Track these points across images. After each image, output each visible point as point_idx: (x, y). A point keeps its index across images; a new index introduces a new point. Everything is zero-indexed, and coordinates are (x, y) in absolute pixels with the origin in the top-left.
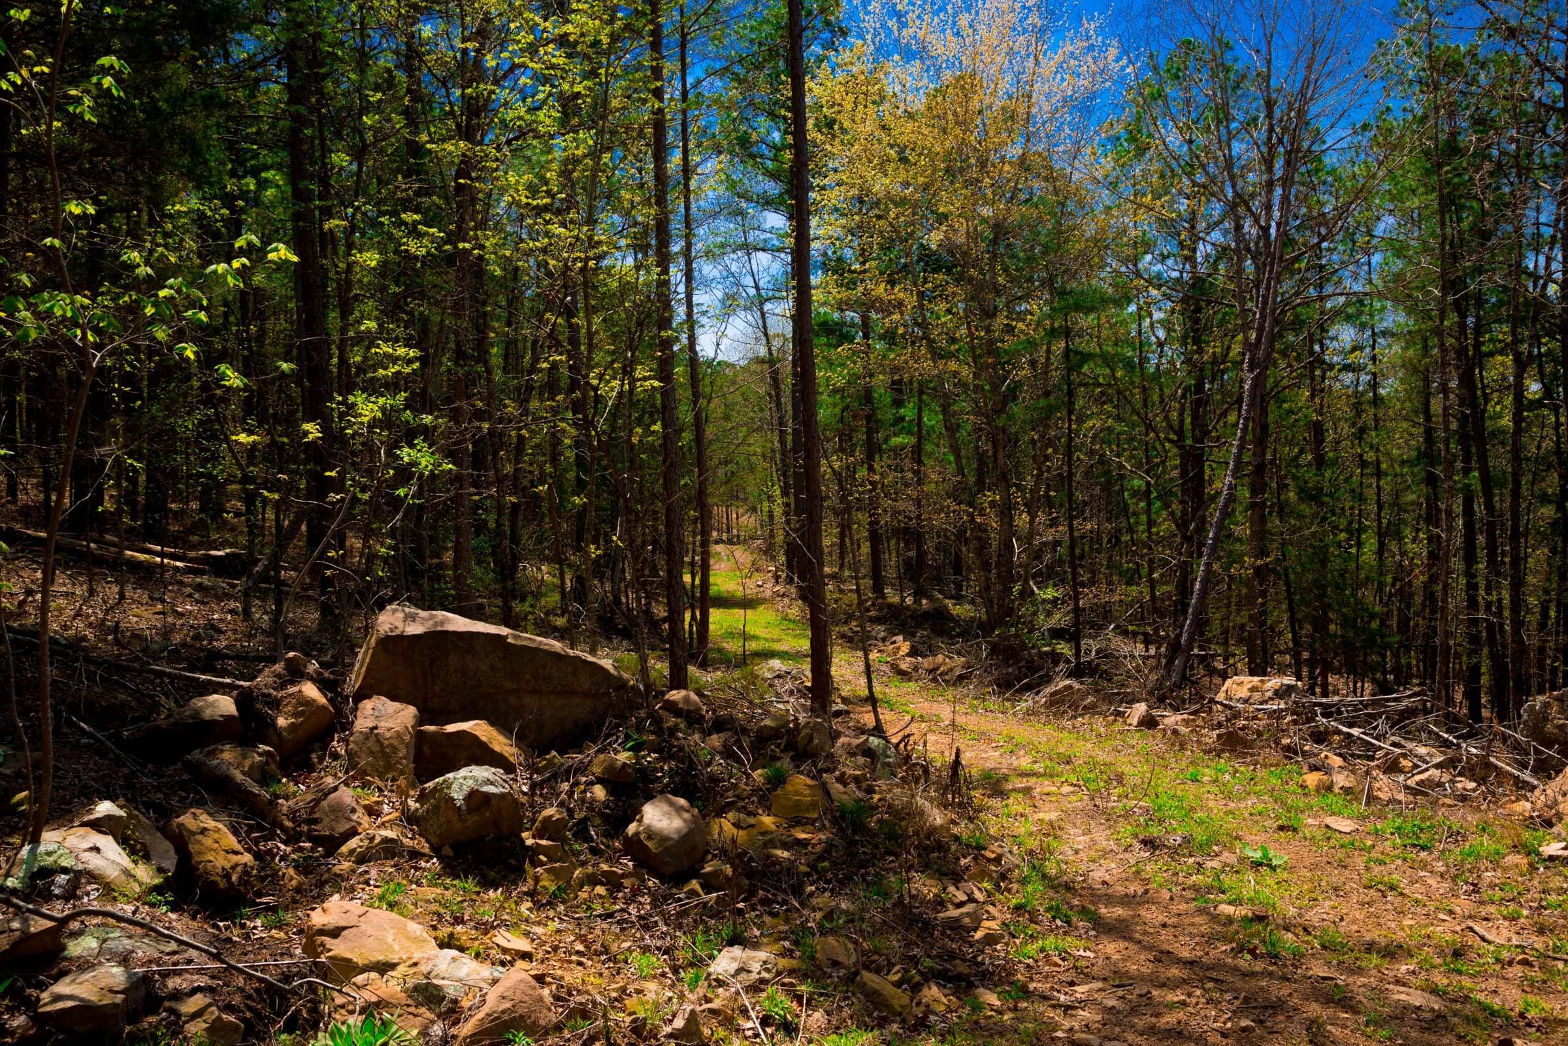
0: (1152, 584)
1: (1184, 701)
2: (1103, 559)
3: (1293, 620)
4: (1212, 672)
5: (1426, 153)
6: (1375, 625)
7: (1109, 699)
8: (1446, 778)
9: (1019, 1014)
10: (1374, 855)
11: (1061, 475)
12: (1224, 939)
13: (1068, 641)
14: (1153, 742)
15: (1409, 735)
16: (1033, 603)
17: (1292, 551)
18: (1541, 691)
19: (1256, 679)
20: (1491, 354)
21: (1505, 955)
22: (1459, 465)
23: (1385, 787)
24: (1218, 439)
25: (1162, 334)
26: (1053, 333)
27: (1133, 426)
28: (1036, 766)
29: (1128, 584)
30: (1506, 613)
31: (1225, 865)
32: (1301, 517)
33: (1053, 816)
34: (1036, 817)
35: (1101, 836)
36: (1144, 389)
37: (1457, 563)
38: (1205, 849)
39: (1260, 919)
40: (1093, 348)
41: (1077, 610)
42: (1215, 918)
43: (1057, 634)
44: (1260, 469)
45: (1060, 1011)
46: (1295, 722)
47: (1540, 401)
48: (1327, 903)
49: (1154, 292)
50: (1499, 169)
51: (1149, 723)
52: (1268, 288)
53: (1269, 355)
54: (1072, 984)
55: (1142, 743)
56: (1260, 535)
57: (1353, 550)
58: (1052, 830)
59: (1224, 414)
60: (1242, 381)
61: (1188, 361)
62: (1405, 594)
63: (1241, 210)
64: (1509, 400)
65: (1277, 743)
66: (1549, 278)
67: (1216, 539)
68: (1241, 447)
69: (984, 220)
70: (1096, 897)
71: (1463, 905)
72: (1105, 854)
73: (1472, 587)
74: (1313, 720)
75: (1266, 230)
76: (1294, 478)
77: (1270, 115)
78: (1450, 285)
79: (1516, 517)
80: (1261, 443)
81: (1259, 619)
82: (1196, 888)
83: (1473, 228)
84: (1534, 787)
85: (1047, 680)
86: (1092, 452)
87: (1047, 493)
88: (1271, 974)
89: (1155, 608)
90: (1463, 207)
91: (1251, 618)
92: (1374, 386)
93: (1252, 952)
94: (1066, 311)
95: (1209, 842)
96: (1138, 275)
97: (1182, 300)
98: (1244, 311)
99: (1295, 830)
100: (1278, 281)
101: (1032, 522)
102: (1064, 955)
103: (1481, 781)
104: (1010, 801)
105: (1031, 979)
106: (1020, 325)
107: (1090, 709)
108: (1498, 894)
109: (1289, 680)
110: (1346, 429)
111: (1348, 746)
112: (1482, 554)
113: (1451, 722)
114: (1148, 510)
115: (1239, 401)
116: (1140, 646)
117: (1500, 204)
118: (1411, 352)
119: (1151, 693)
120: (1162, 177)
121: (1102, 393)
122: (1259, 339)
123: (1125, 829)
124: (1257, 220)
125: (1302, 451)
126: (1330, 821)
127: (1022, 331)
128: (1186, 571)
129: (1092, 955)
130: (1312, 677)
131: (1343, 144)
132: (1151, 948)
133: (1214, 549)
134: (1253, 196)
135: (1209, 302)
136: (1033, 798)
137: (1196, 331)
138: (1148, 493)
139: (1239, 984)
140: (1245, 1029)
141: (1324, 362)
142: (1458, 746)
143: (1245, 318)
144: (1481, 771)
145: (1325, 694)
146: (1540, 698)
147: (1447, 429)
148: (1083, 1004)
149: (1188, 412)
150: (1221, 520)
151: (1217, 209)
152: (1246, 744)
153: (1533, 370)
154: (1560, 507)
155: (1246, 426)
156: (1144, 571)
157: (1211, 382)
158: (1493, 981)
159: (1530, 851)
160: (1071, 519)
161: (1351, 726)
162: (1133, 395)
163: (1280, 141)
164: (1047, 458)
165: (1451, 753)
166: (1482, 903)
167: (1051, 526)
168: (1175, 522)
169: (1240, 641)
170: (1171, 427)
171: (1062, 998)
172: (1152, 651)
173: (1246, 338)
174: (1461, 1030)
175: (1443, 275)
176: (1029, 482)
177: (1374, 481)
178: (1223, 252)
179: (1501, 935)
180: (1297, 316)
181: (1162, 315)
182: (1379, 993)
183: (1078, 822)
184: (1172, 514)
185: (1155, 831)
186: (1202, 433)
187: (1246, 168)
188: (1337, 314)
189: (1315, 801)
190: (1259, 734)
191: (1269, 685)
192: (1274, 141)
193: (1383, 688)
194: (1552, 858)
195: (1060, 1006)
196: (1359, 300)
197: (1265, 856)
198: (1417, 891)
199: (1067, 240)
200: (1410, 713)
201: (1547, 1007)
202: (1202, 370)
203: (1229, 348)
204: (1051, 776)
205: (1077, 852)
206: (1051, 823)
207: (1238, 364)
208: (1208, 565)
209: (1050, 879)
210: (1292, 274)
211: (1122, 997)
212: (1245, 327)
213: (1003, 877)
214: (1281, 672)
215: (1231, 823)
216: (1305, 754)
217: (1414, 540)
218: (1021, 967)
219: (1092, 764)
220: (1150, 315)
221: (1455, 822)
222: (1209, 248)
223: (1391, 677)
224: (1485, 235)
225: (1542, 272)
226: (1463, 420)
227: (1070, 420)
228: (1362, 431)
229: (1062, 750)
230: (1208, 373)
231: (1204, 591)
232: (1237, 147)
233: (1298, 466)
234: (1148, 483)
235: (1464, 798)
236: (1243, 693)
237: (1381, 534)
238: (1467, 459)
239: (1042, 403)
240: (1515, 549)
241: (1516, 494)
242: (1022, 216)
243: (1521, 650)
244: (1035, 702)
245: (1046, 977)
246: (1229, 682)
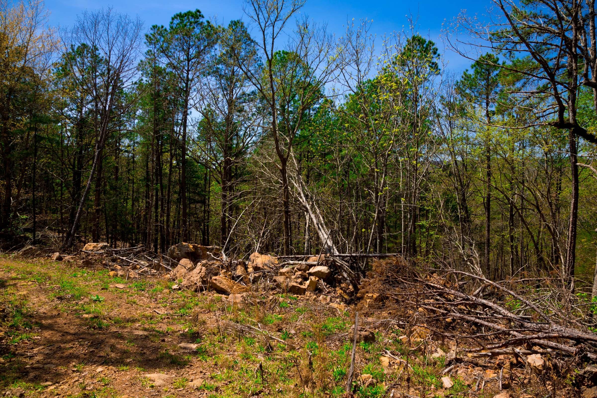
0: (62, 214)
1: (71, 251)
2: (44, 205)
3: (107, 225)
4: (81, 241)
5: (152, 95)
6: (130, 226)
7: (46, 252)
8: (149, 269)
9: (12, 363)
10: (130, 294)
11: (30, 177)
12: (86, 325)
13: (31, 232)
14: (62, 265)
15: (139, 258)
16: (18, 220)
17: (107, 204)
18: (172, 245)
19: (95, 244)
20: (165, 152)
21: (163, 317)
22: (155, 182)
23: (133, 274)
24: (85, 169)
25: (69, 134)
26: (31, 129)
27: (58, 162)
28: (18, 276)
29: (53, 213)
30: (165, 223)
31: (85, 302)
32: (110, 194)
33: (25, 293)
34: (18, 294)
35: (43, 298)
36: (62, 151)
37: (153, 209)
38: (79, 298)
39: (96, 317)
40: (45, 135)
41: (35, 222)
42: (82, 319)
43: (26, 230)
44: (99, 180)
45: (28, 359)
46: (107, 256)
47: (176, 166)
48: (116, 310)
49: (67, 120)
50: (169, 103)
51: (60, 259)
52: (104, 125)
53: (104, 145)
54: (32, 348)
55: (57, 266)
56: (98, 199)
57: (125, 205)
58: (25, 297)
59: (88, 161)
60: (94, 152)
61: (78, 144)
62: (139, 217)
63: (98, 100)
64: (168, 165)
65: (101, 263)
66: (180, 134)
67: (84, 200)
68: (93, 173)
69: (7, 86)
70: (41, 318)
71: (153, 305)
72: (44, 303)
73: (157, 216)
74: (112, 255)
75: (105, 107)
76: (109, 183)
77: (108, 73)
78: (156, 132)
79: (169, 197)
80: (100, 171)
81: (97, 225)
82: (76, 310)
83: (162, 117)
84: (170, 271)
85: (23, 246)
86: (42, 170)
87: (25, 182)
88: (99, 333)
89: (63, 221)
90: (160, 111)
91: (94, 225)
92: (133, 157)
93: (94, 328)
94: (36, 122)
95: (80, 296)
96: (63, 114)
97: (77, 124)
98: (97, 131)
99: (107, 289)
100: (108, 123)
101: (19, 192)
102: (29, 339)
103: (158, 270)
104: (8, 289)
105: (17, 350)
106: (18, 124)
107: (38, 255)
108: (162, 300)
109: (105, 244)
110: (125, 169)
111: (122, 263)
112: (160, 207)
113: (150, 254)
114: (61, 190)
115: (93, 158)
116: (57, 234)
117: (169, 112)
118: (144, 149)
119: (60, 249)
120: (73, 84)
121: (47, 151)
122: (101, 140)
123: (51, 294)
124: (102, 104)
125: (111, 174)
126: (117, 285)
127: (19, 127)
128: (74, 209)
129: (39, 338)
130: (112, 242)
131: (130, 87)
132: (61, 332)
133: (83, 203)
134: (101, 96)
135: (85, 126)
136: (17, 287)
137: (81, 135)
138: (62, 184)
139: (90, 338)
140: (91, 352)
141: (119, 149)
142: (152, 261)
143: (96, 133)
144: (158, 267)
145: (115, 247)
146: (173, 246)
147: (153, 172)
148: (36, 355)
149: (77, 159)
150: (86, 195)
151: (90, 98)
152: (92, 264)
153: (174, 158)
154: (179, 195)
155: (95, 166)
156: (59, 209)
157: (85, 151)
158: (160, 324)
159: (170, 288)
160: (34, 191)
161: (123, 257)
162: (58, 152)
163: (111, 82)
164: (26, 170)
165: (150, 263)
166: (158, 304)
167: (26, 194)
168: (70, 194)
169: (90, 231)
170: (71, 164)
171: (29, 354)
172: (61, 235)
173: (97, 139)
174: (152, 339)
175: (154, 129)
176: (18, 178)
177: (132, 185)
178: (91, 111)
179: (162, 312)
180: (113, 134)
181: (69, 128)
182: (131, 333)
183: (34, 294)
184: (70, 191)
185: (62, 294)
186: (81, 166)
187: (101, 87)
188: (125, 135)
189: (112, 280)
190: (96, 260)
191: (99, 245)
192: (109, 81)
193: (132, 245)
194: (175, 289)
195: (28, 357)
196: (131, 132)
197: (98, 298)
198: (141, 303)
199: (38, 98)
200: (139, 252)
201: (173, 328)
202: (82, 147)
203: (91, 141)
204: (24, 279)
205: (34, 304)
206: (24, 295)
207: (94, 147)
208: (81, 208)
209: (24, 314)
210: (112, 121)
211: (51, 349)
212: (97, 136)
213: (5, 316)
214: (102, 241)
215: (87, 289)
216: (110, 266)
217: (142, 202)
218: (13, 347)
219: (40, 274)
220: (66, 127)
221: (151, 282)
222: (87, 109)
223: (134, 242)
224: (165, 120)
225: (178, 132)
226: (157, 170)
227: (35, 159)
228: (129, 170)
229: (28, 270)
230: (84, 148)
231: (79, 216)
232: (98, 81)
233: (110, 179)
234: (62, 181)
235: (153, 275)
236: (91, 248)
237: (133, 201)
238: (157, 181)
239: (25, 152)
240: (168, 206)
241: (169, 191)
242: (21, 87)
243: (168, 233)
244: (18, 254)
245: (22, 348)
246: (86, 245)
